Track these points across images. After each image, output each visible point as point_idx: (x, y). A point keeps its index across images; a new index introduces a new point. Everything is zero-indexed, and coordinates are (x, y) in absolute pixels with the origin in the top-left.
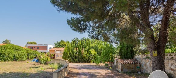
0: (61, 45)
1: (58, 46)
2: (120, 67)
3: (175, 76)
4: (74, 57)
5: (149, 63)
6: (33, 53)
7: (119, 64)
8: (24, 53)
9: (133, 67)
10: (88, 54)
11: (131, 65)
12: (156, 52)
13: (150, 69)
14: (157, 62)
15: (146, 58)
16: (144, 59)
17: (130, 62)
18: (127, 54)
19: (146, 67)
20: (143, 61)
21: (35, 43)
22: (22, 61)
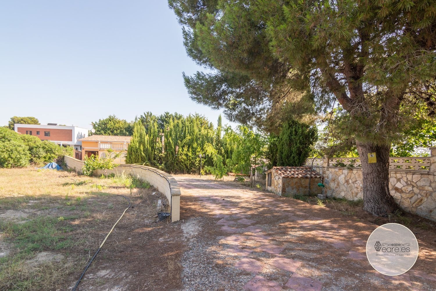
0: (109, 129)
1: (102, 132)
2: (281, 185)
3: (403, 202)
4: (154, 159)
5: (343, 176)
6: (44, 148)
7: (277, 178)
8: (20, 146)
9: (308, 185)
10: (190, 154)
11: (303, 180)
12: (374, 155)
13: (345, 189)
14: (375, 175)
15: (336, 166)
16: (331, 167)
17: (301, 174)
18: (288, 157)
19: (336, 185)
20: (327, 172)
21: (35, 122)
22: (18, 167)
